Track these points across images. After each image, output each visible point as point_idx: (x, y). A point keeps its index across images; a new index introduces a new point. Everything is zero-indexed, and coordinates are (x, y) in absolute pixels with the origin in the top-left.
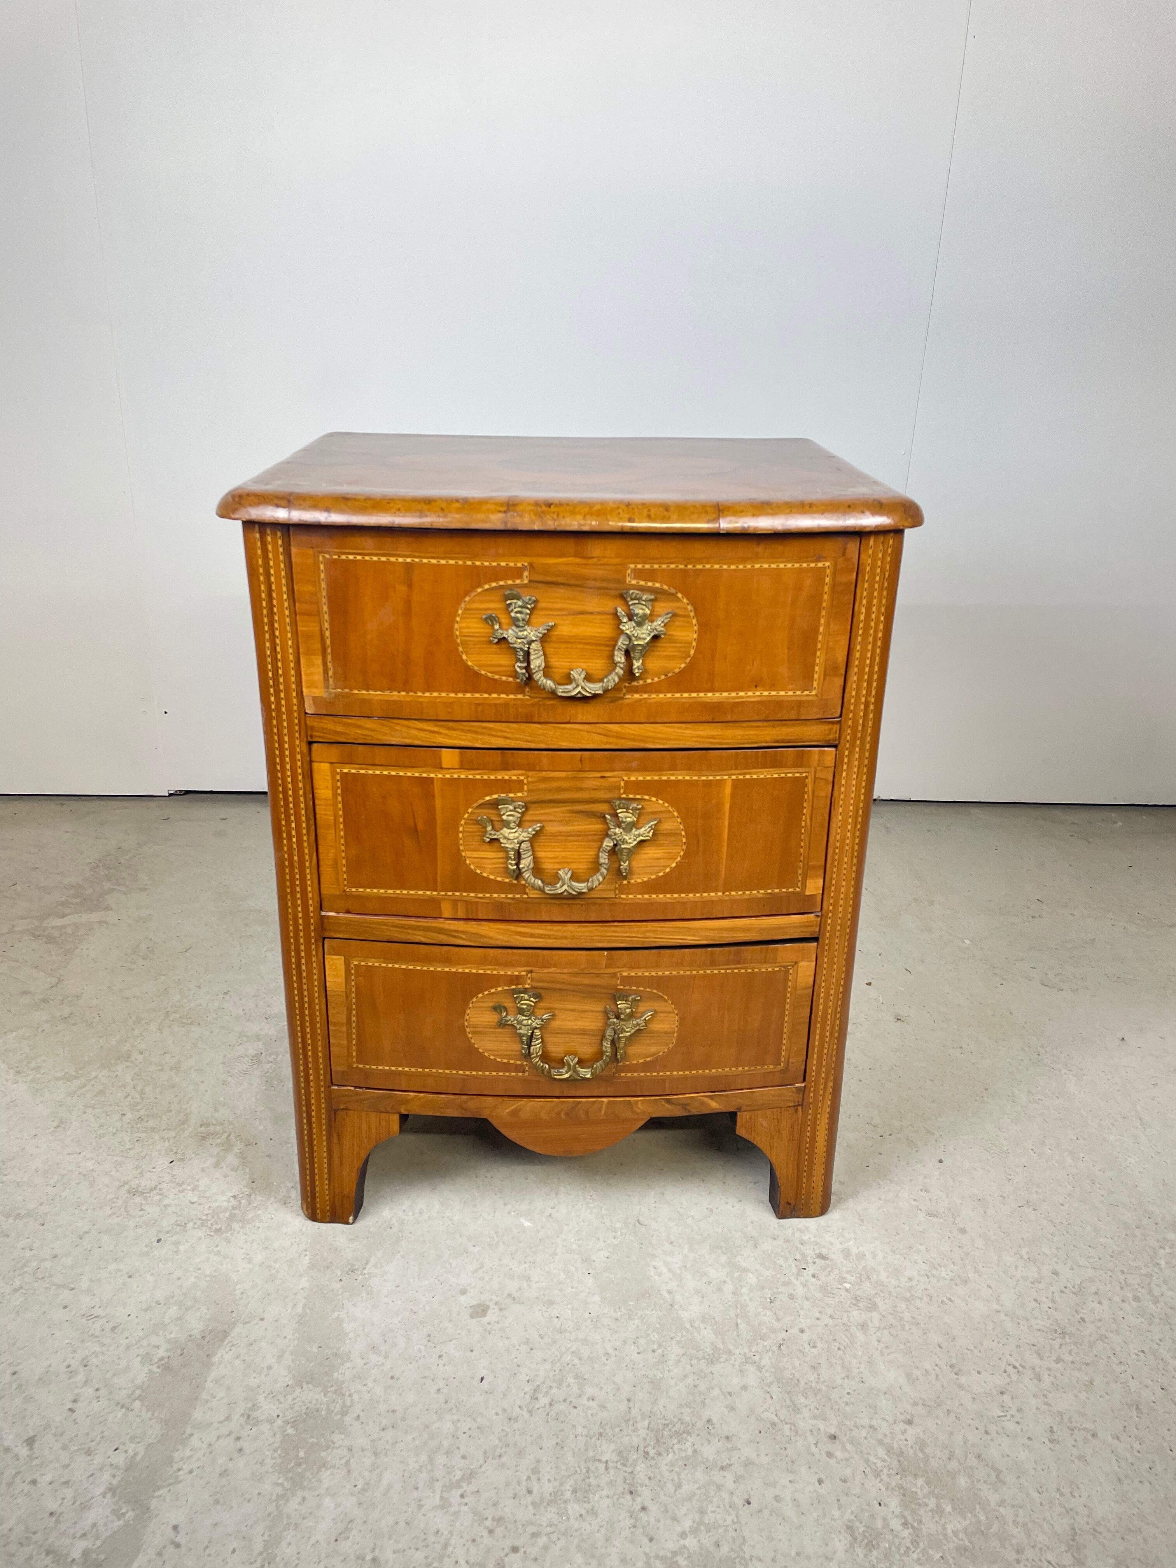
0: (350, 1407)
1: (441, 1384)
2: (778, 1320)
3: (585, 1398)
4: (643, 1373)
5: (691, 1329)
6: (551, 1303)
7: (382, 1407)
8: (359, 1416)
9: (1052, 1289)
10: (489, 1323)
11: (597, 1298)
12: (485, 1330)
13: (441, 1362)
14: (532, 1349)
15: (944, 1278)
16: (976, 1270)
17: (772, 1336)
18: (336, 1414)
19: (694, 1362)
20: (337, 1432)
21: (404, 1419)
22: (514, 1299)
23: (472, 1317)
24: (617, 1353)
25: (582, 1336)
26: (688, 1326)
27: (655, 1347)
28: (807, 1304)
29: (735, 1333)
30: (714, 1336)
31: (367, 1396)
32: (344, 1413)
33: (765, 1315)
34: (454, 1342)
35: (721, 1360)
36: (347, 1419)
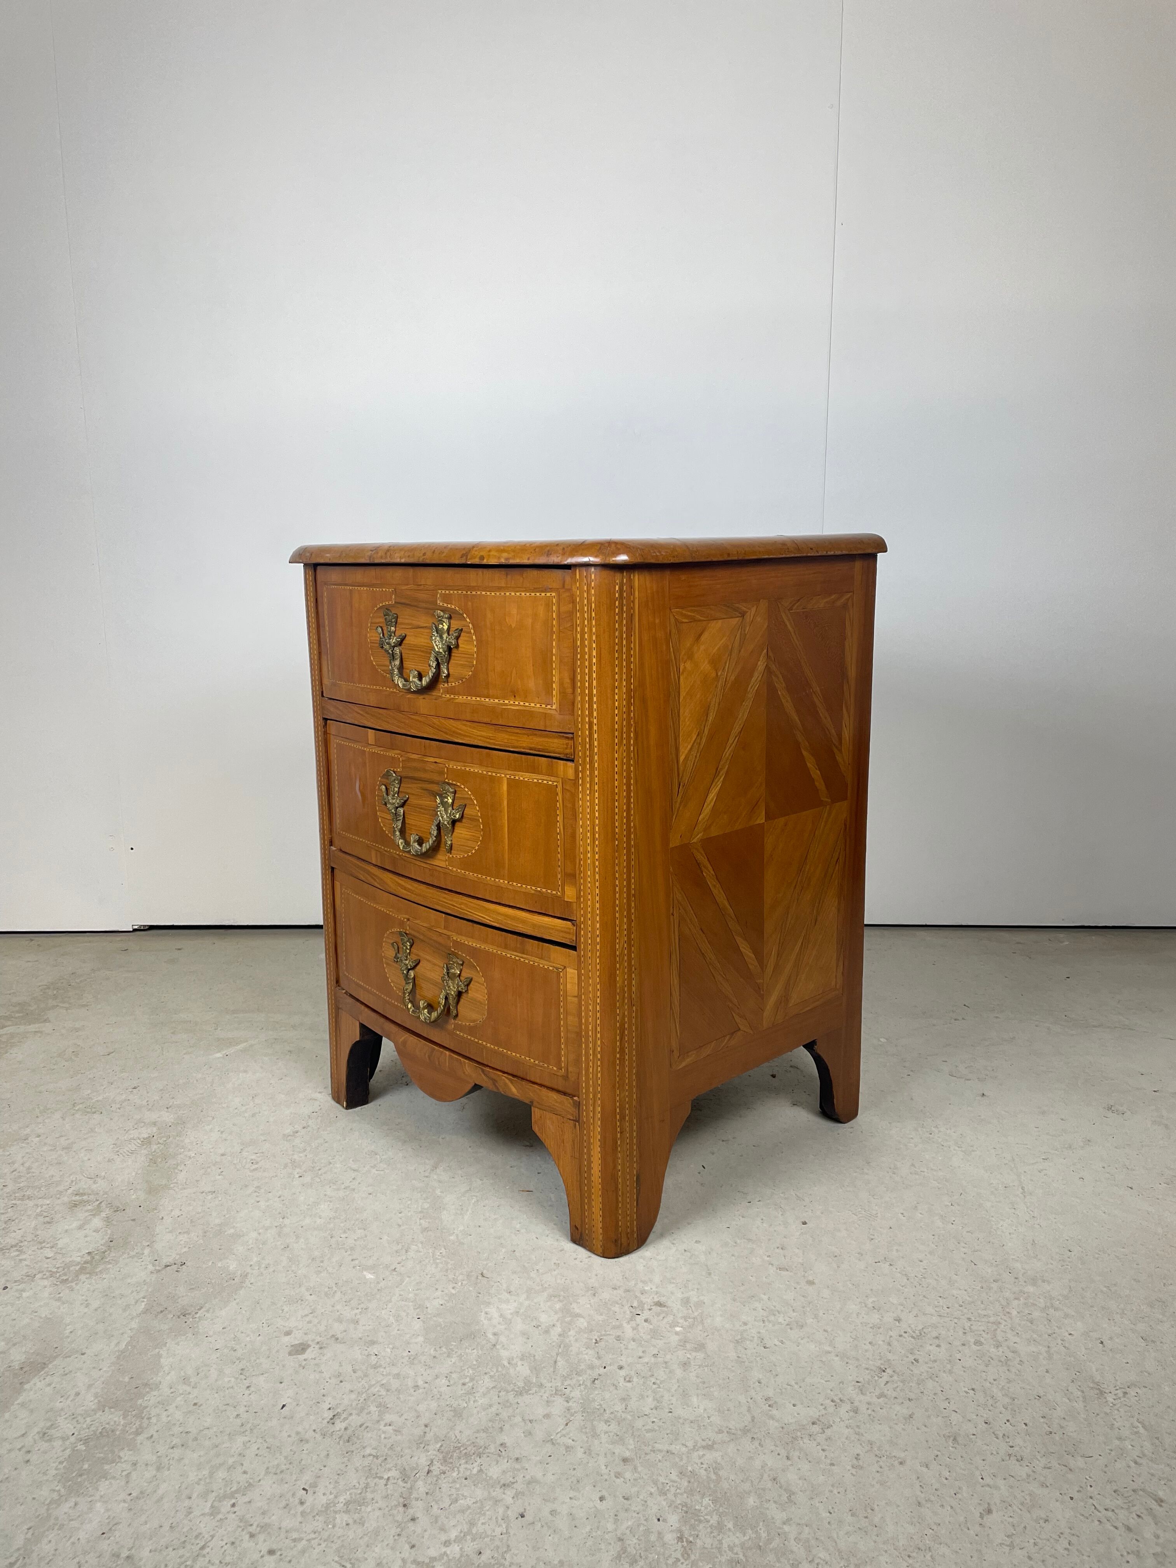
0: (146, 1428)
1: (242, 1410)
2: (599, 1358)
3: (382, 1423)
4: (448, 1403)
5: (508, 1365)
6: (373, 1343)
7: (176, 1430)
8: (152, 1436)
9: (891, 1333)
10: (305, 1360)
11: (421, 1339)
12: (300, 1365)
13: (247, 1392)
14: (341, 1382)
15: (780, 1323)
16: (816, 1316)
17: (589, 1372)
18: (131, 1434)
19: (503, 1393)
20: (126, 1449)
21: (196, 1439)
22: (337, 1339)
23: (290, 1354)
24: (426, 1385)
25: (395, 1371)
26: (506, 1363)
27: (467, 1380)
28: (632, 1345)
29: (552, 1369)
30: (529, 1371)
31: (164, 1419)
32: (138, 1433)
33: (587, 1354)
34: (266, 1375)
35: (530, 1392)
36: (140, 1438)
